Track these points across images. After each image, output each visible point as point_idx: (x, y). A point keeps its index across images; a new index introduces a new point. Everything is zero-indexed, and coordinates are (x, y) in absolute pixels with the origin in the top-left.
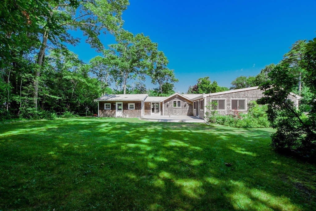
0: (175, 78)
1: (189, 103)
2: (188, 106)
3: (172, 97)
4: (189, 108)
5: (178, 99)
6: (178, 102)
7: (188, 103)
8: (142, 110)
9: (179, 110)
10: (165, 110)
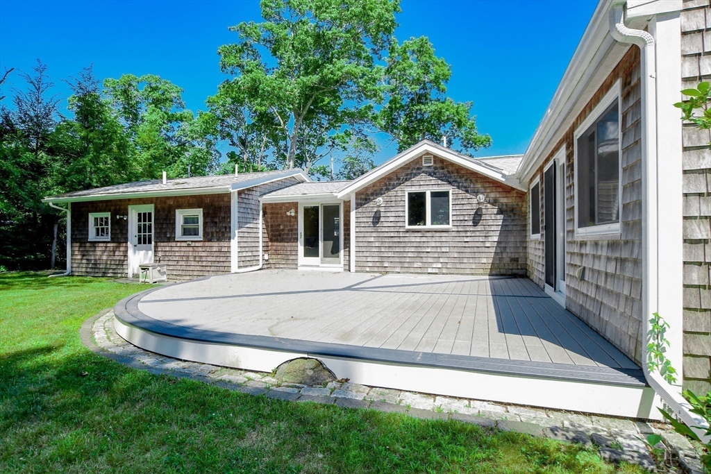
1: (504, 200)
2: (493, 221)
3: (403, 168)
4: (504, 231)
5: (433, 180)
6: (434, 195)
7: (494, 202)
8: (235, 243)
9: (438, 244)
10: (361, 244)
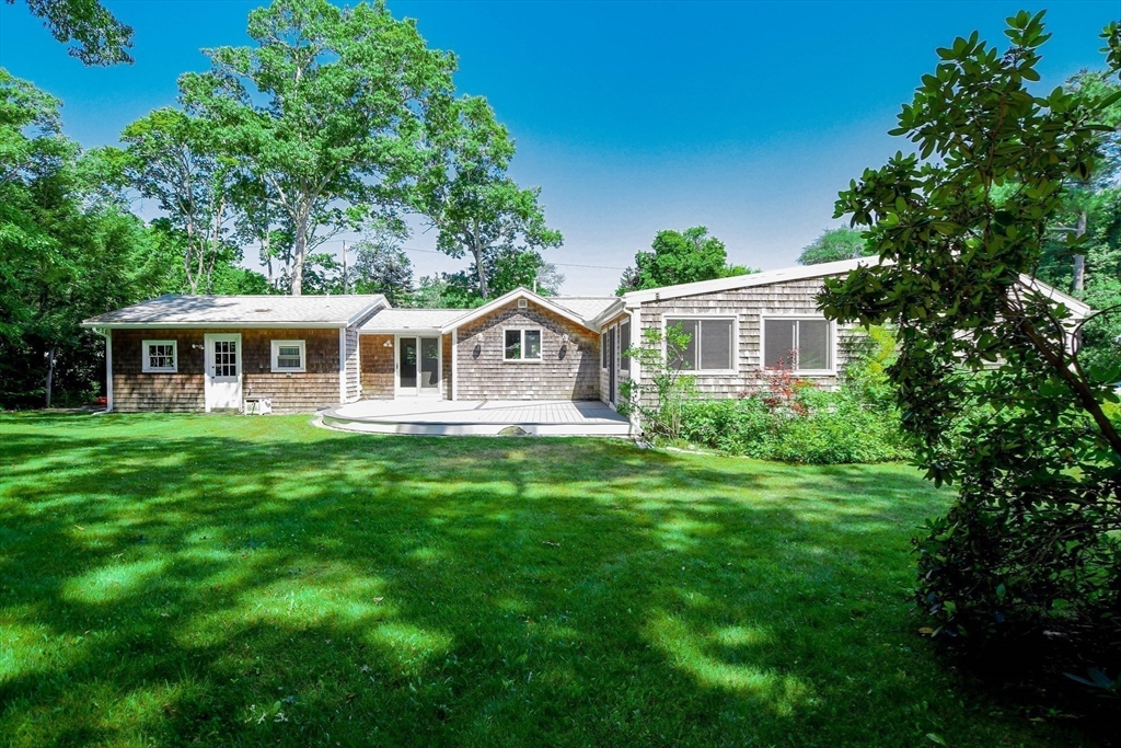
0: (549, 226)
1: (583, 340)
2: (575, 355)
3: (501, 309)
4: (583, 365)
5: (527, 321)
6: (528, 332)
7: (576, 341)
8: (343, 375)
9: (531, 375)
10: (462, 375)
